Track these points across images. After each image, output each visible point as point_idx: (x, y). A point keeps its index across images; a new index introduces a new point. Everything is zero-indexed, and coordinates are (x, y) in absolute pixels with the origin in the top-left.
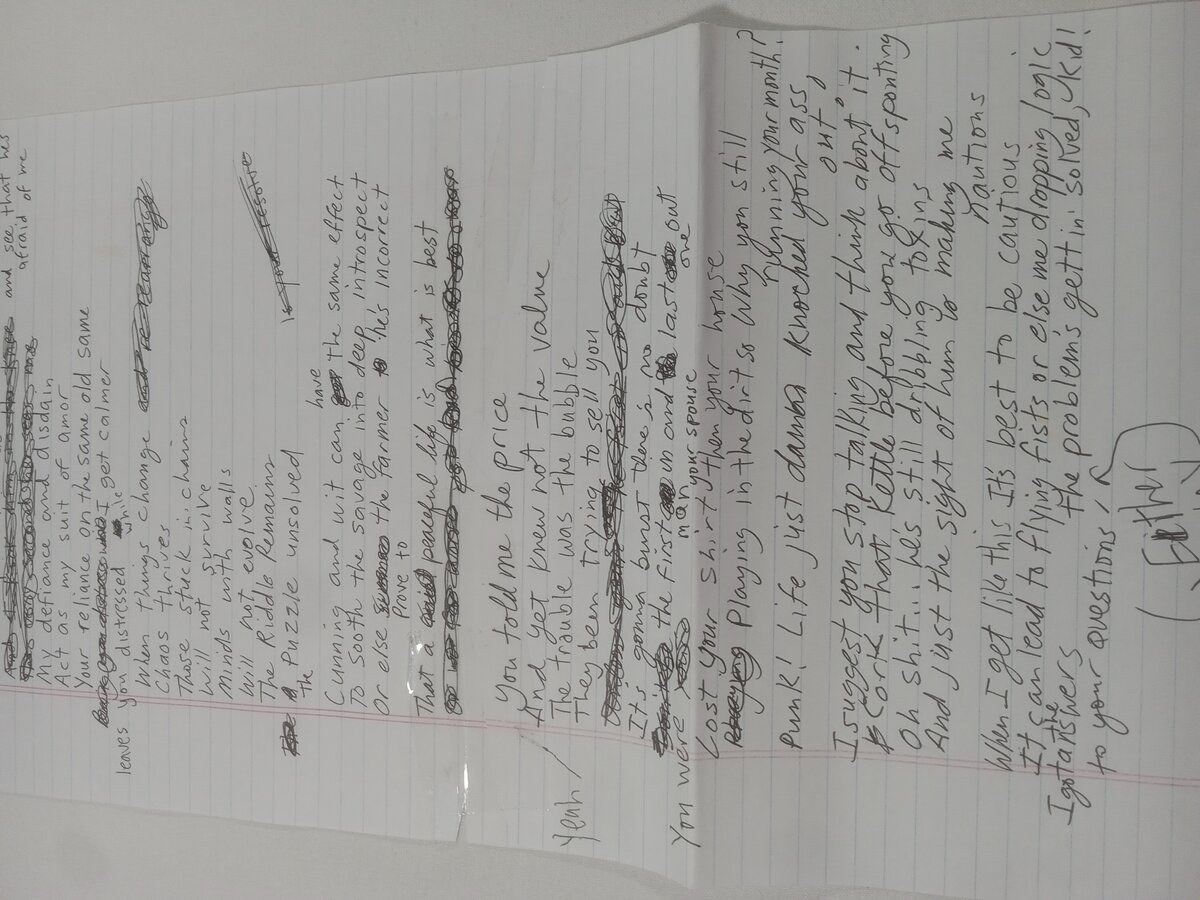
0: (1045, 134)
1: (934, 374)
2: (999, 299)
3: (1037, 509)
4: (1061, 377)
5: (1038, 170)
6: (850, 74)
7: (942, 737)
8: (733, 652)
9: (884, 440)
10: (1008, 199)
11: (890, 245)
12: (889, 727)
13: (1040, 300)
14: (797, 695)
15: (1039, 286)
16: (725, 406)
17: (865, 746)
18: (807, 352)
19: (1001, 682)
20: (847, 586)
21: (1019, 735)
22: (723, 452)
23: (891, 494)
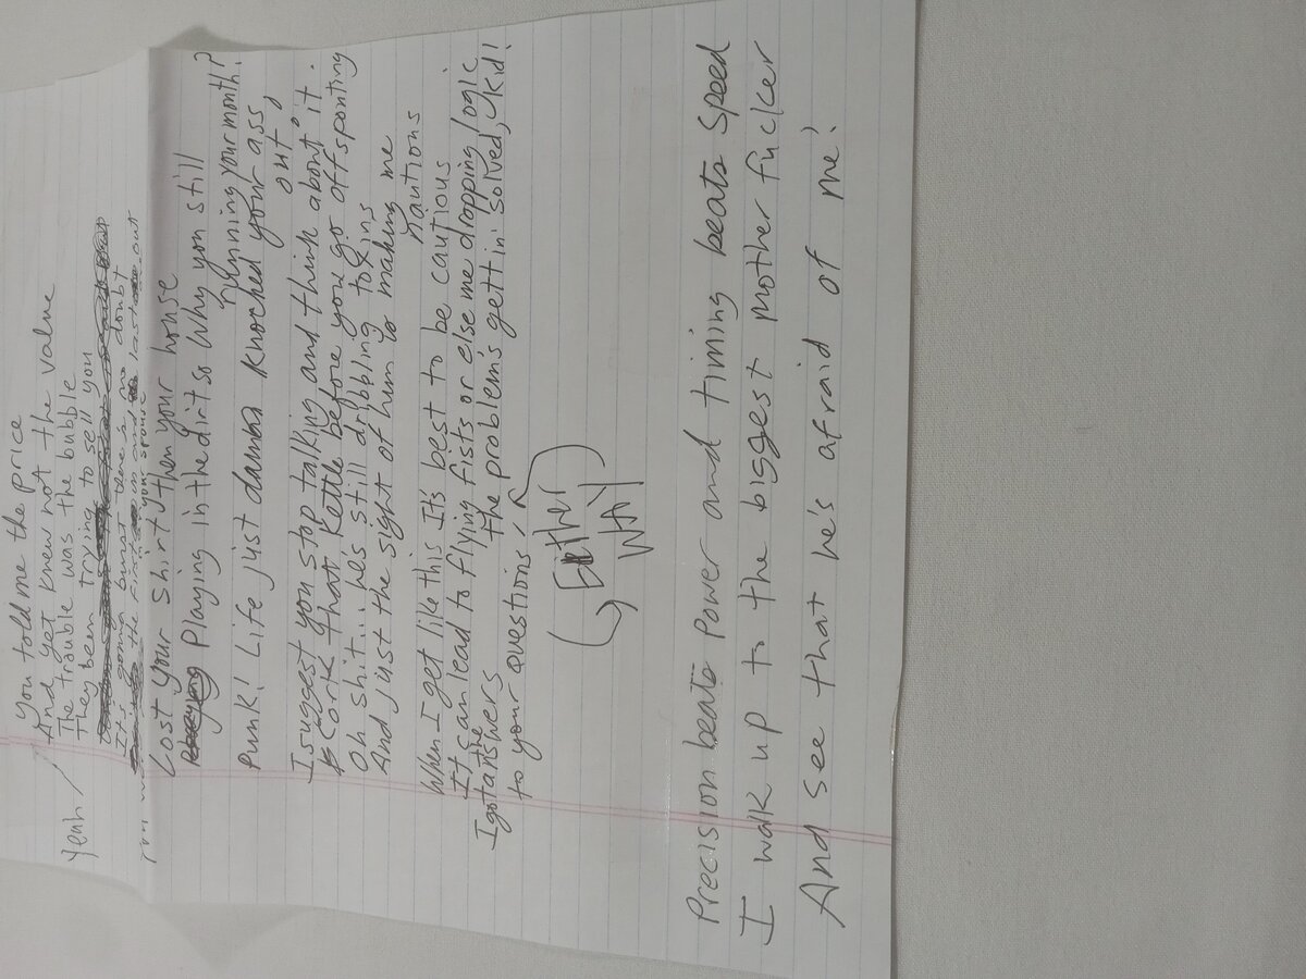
0: (472, 152)
1: (377, 397)
2: (432, 320)
3: (464, 532)
4: (484, 398)
5: (466, 188)
6: (305, 93)
7: (385, 759)
8: (189, 672)
9: (334, 462)
10: (441, 219)
11: (339, 265)
12: (341, 748)
13: (467, 321)
14: (255, 716)
15: (466, 306)
16: (180, 429)
17: (320, 767)
18: (263, 374)
19: (434, 705)
20: (302, 608)
21: (449, 759)
22: (176, 473)
23: (340, 516)
